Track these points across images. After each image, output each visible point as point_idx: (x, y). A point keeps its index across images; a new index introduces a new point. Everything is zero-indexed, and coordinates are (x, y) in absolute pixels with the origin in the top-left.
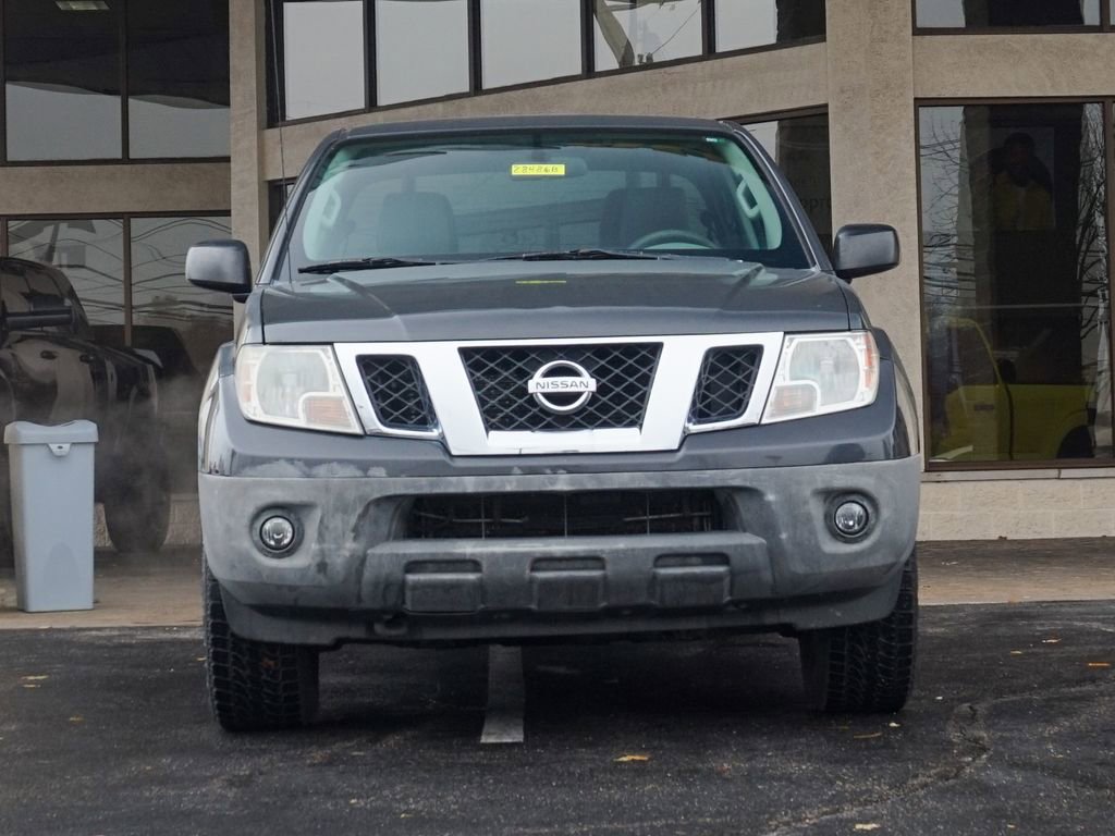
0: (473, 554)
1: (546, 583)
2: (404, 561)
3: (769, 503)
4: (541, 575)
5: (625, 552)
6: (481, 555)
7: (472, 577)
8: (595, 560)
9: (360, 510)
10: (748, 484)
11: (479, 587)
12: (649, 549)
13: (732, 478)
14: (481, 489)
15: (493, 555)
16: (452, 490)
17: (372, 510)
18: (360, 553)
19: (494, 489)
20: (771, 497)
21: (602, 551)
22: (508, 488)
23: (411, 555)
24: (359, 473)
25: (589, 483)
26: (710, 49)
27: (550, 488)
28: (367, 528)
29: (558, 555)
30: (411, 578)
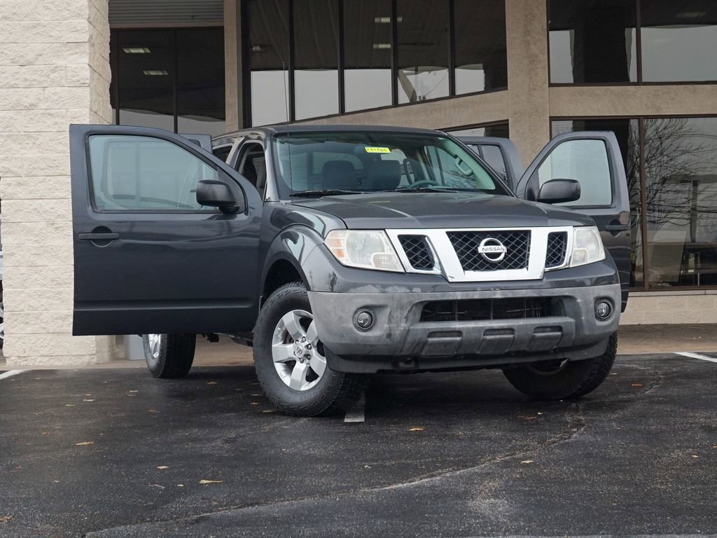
0: (459, 328)
1: (490, 341)
2: (428, 332)
3: (578, 303)
4: (488, 337)
5: (522, 326)
6: (463, 328)
7: (458, 339)
8: (511, 330)
9: (409, 308)
10: (571, 295)
11: (460, 343)
12: (532, 325)
13: (565, 292)
14: (464, 298)
15: (468, 328)
16: (451, 298)
17: (414, 307)
18: (407, 329)
19: (470, 298)
20: (579, 300)
21: (514, 326)
22: (476, 297)
23: (432, 329)
24: (408, 291)
25: (510, 294)
26: (453, 94)
27: (493, 297)
28: (411, 317)
29: (496, 328)
30: (431, 340)
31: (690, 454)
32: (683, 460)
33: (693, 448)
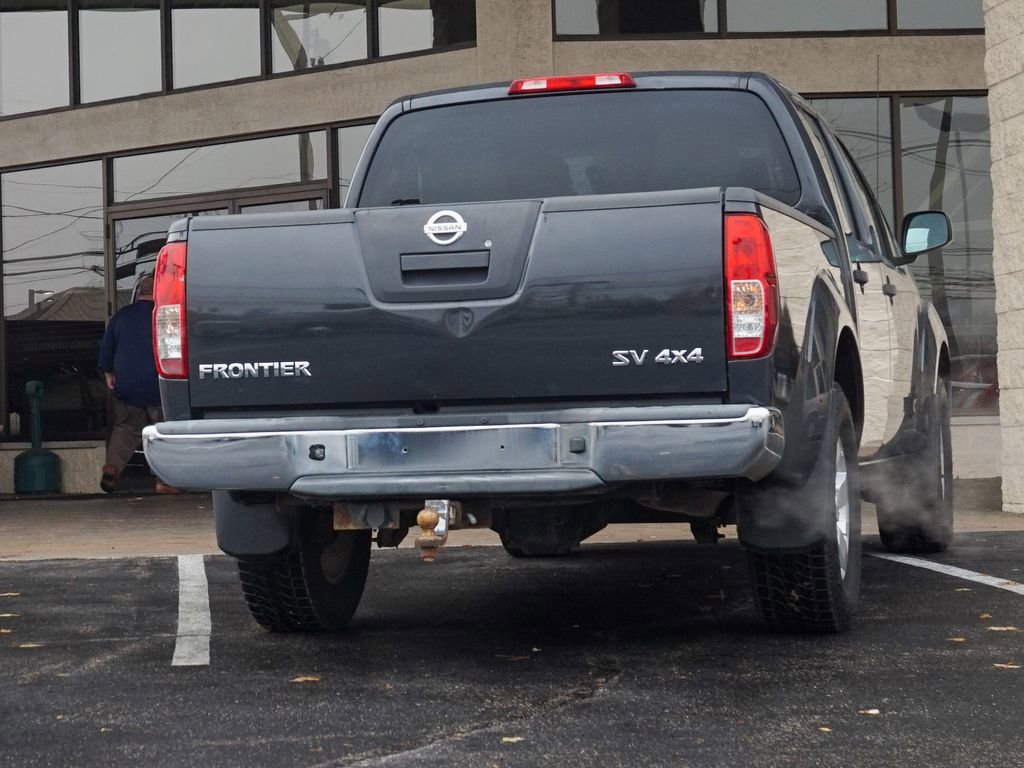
26: (373, 54)
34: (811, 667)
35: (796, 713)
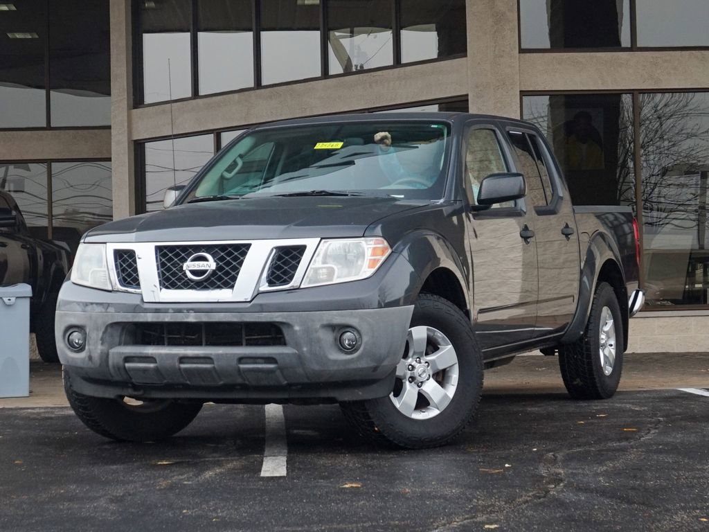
0: (152, 354)
1: (186, 370)
2: (123, 357)
3: (296, 331)
4: (183, 366)
5: (222, 355)
6: (155, 354)
7: (152, 365)
8: (207, 359)
9: (103, 329)
10: (284, 321)
11: (157, 370)
12: (235, 354)
13: (277, 317)
14: (155, 320)
15: (160, 354)
16: (141, 320)
17: (109, 330)
18: (106, 351)
19: (160, 320)
20: (297, 328)
21: (211, 354)
22: (167, 320)
23: (126, 353)
24: (103, 310)
25: (204, 318)
27: (186, 320)
28: (107, 338)
29: (191, 355)
30: (127, 365)
31: (697, 517)
32: (689, 525)
33: (701, 509)
34: (694, 478)
35: (684, 509)
